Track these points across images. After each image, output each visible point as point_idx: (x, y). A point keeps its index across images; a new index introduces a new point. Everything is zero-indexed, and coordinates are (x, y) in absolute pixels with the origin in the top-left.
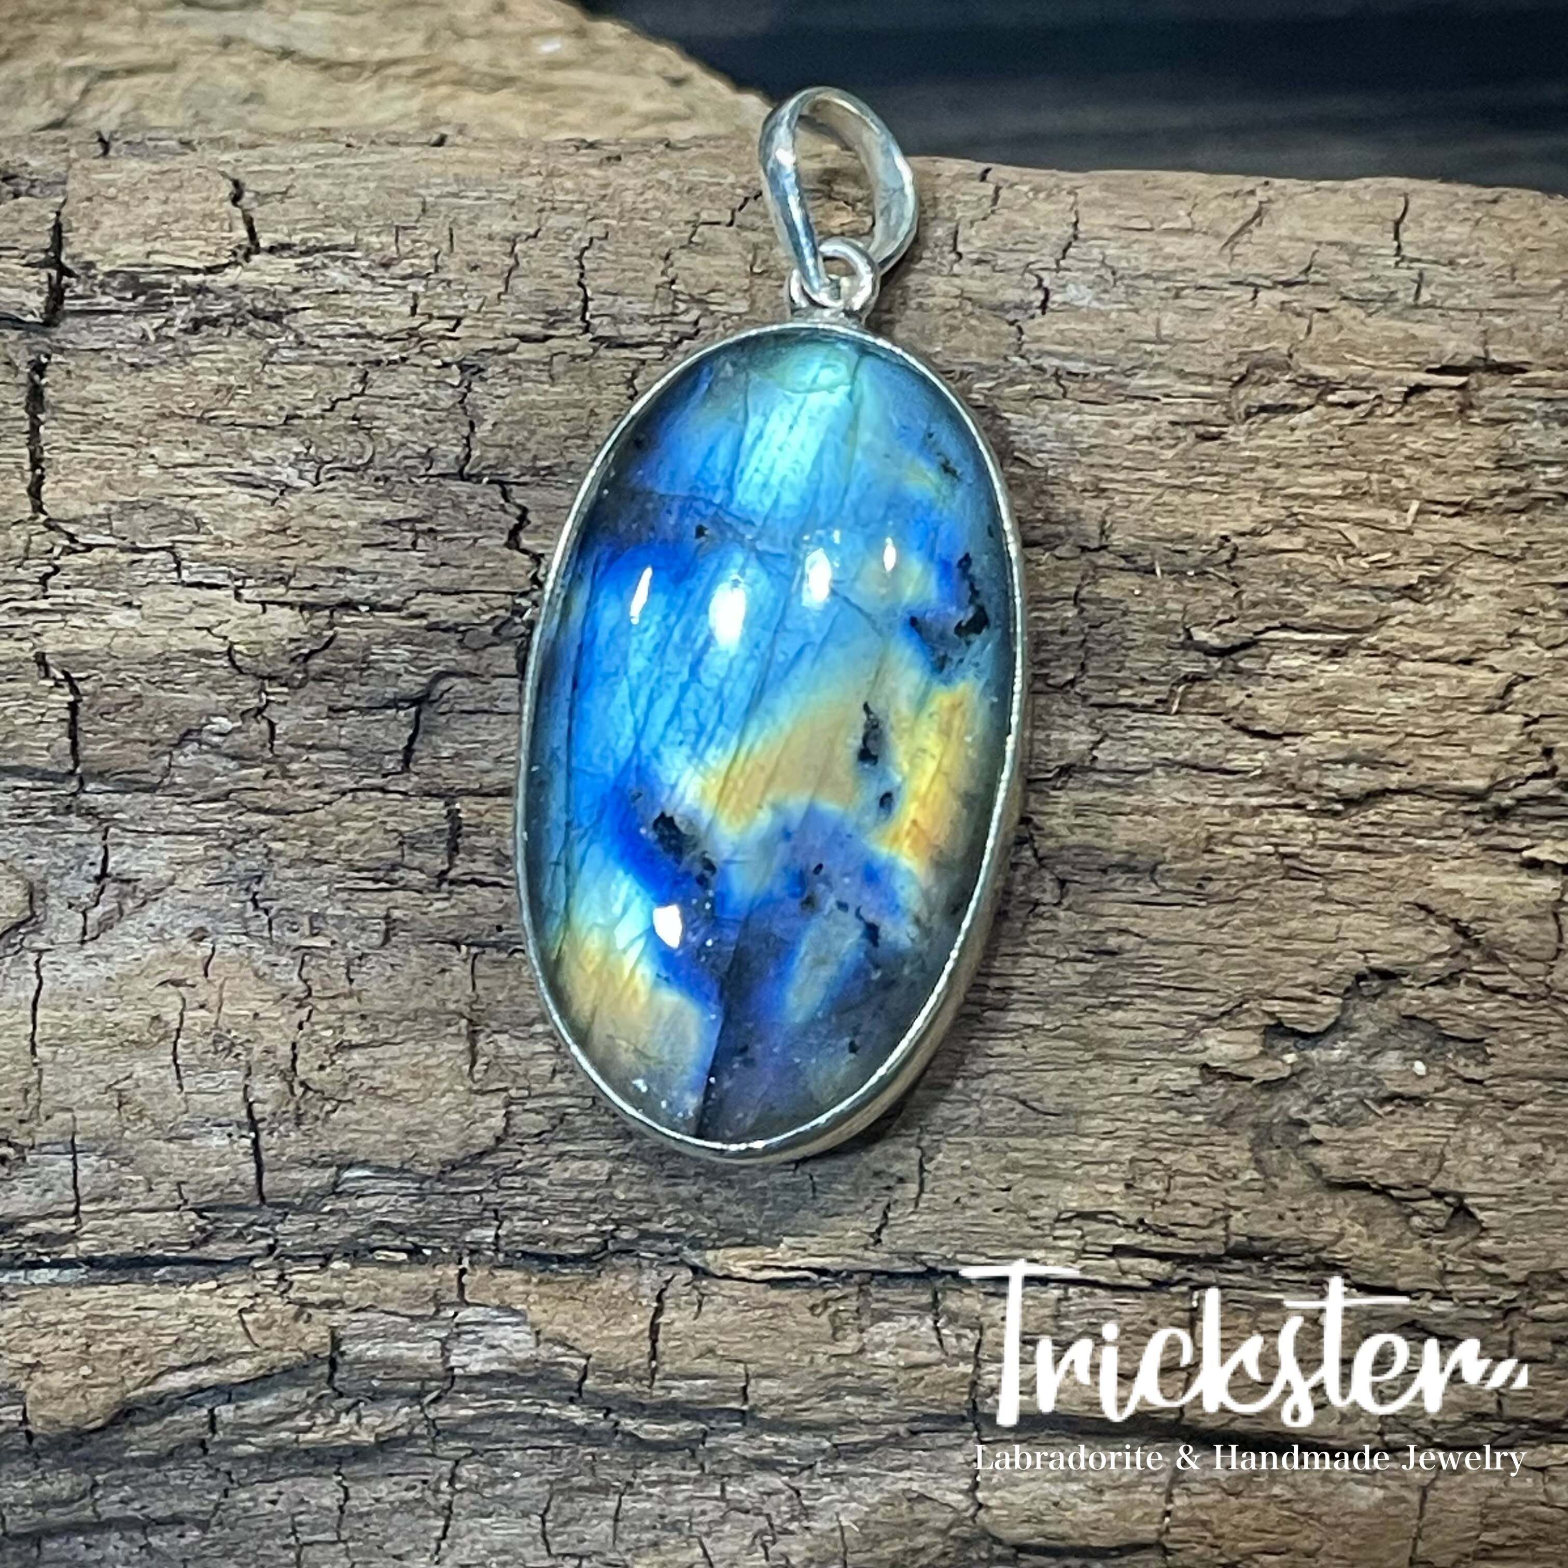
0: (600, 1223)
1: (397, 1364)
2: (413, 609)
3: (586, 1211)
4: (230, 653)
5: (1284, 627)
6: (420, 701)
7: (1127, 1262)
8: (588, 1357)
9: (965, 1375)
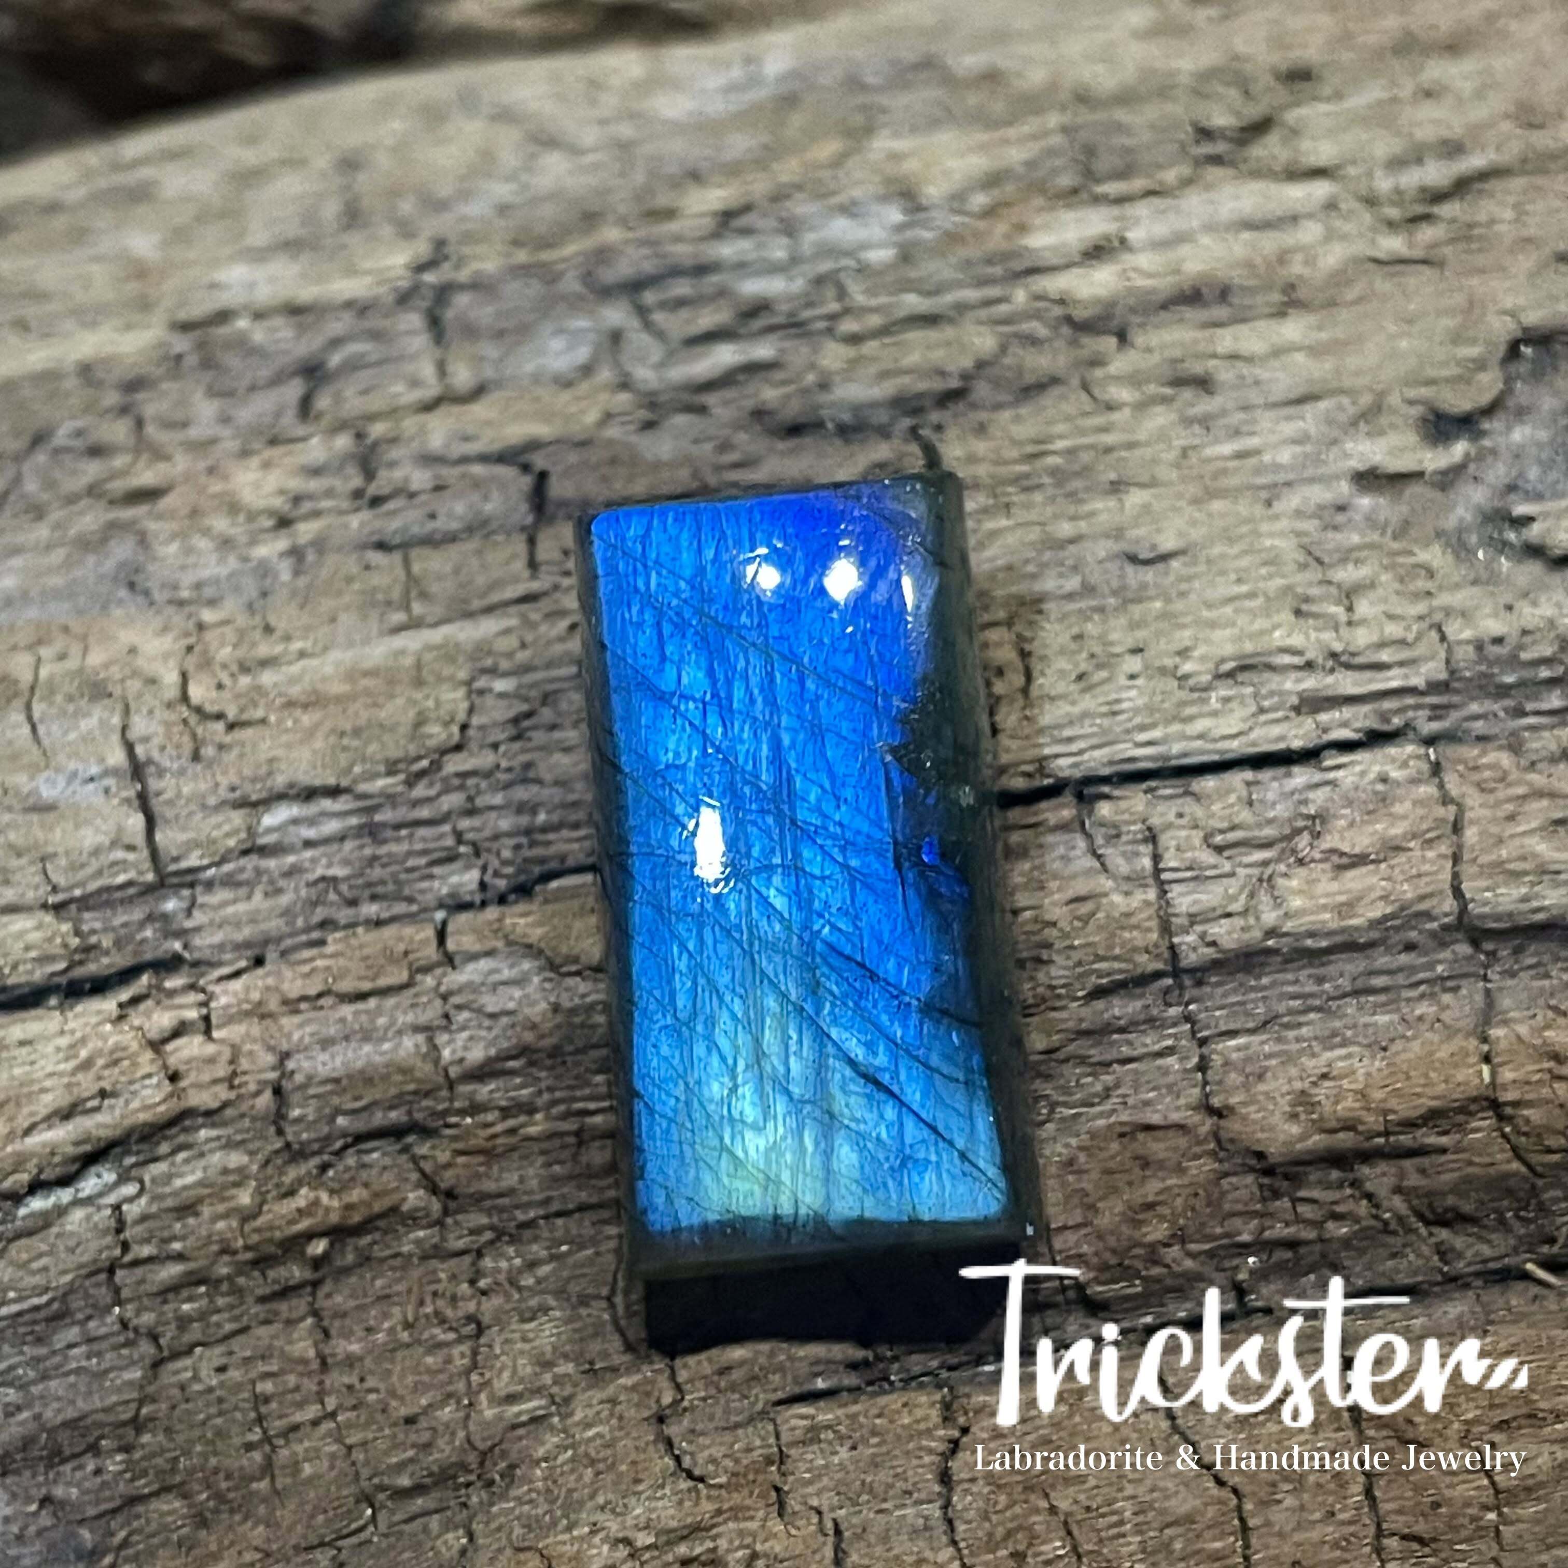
7: (1324, 717)
9: (1147, 903)
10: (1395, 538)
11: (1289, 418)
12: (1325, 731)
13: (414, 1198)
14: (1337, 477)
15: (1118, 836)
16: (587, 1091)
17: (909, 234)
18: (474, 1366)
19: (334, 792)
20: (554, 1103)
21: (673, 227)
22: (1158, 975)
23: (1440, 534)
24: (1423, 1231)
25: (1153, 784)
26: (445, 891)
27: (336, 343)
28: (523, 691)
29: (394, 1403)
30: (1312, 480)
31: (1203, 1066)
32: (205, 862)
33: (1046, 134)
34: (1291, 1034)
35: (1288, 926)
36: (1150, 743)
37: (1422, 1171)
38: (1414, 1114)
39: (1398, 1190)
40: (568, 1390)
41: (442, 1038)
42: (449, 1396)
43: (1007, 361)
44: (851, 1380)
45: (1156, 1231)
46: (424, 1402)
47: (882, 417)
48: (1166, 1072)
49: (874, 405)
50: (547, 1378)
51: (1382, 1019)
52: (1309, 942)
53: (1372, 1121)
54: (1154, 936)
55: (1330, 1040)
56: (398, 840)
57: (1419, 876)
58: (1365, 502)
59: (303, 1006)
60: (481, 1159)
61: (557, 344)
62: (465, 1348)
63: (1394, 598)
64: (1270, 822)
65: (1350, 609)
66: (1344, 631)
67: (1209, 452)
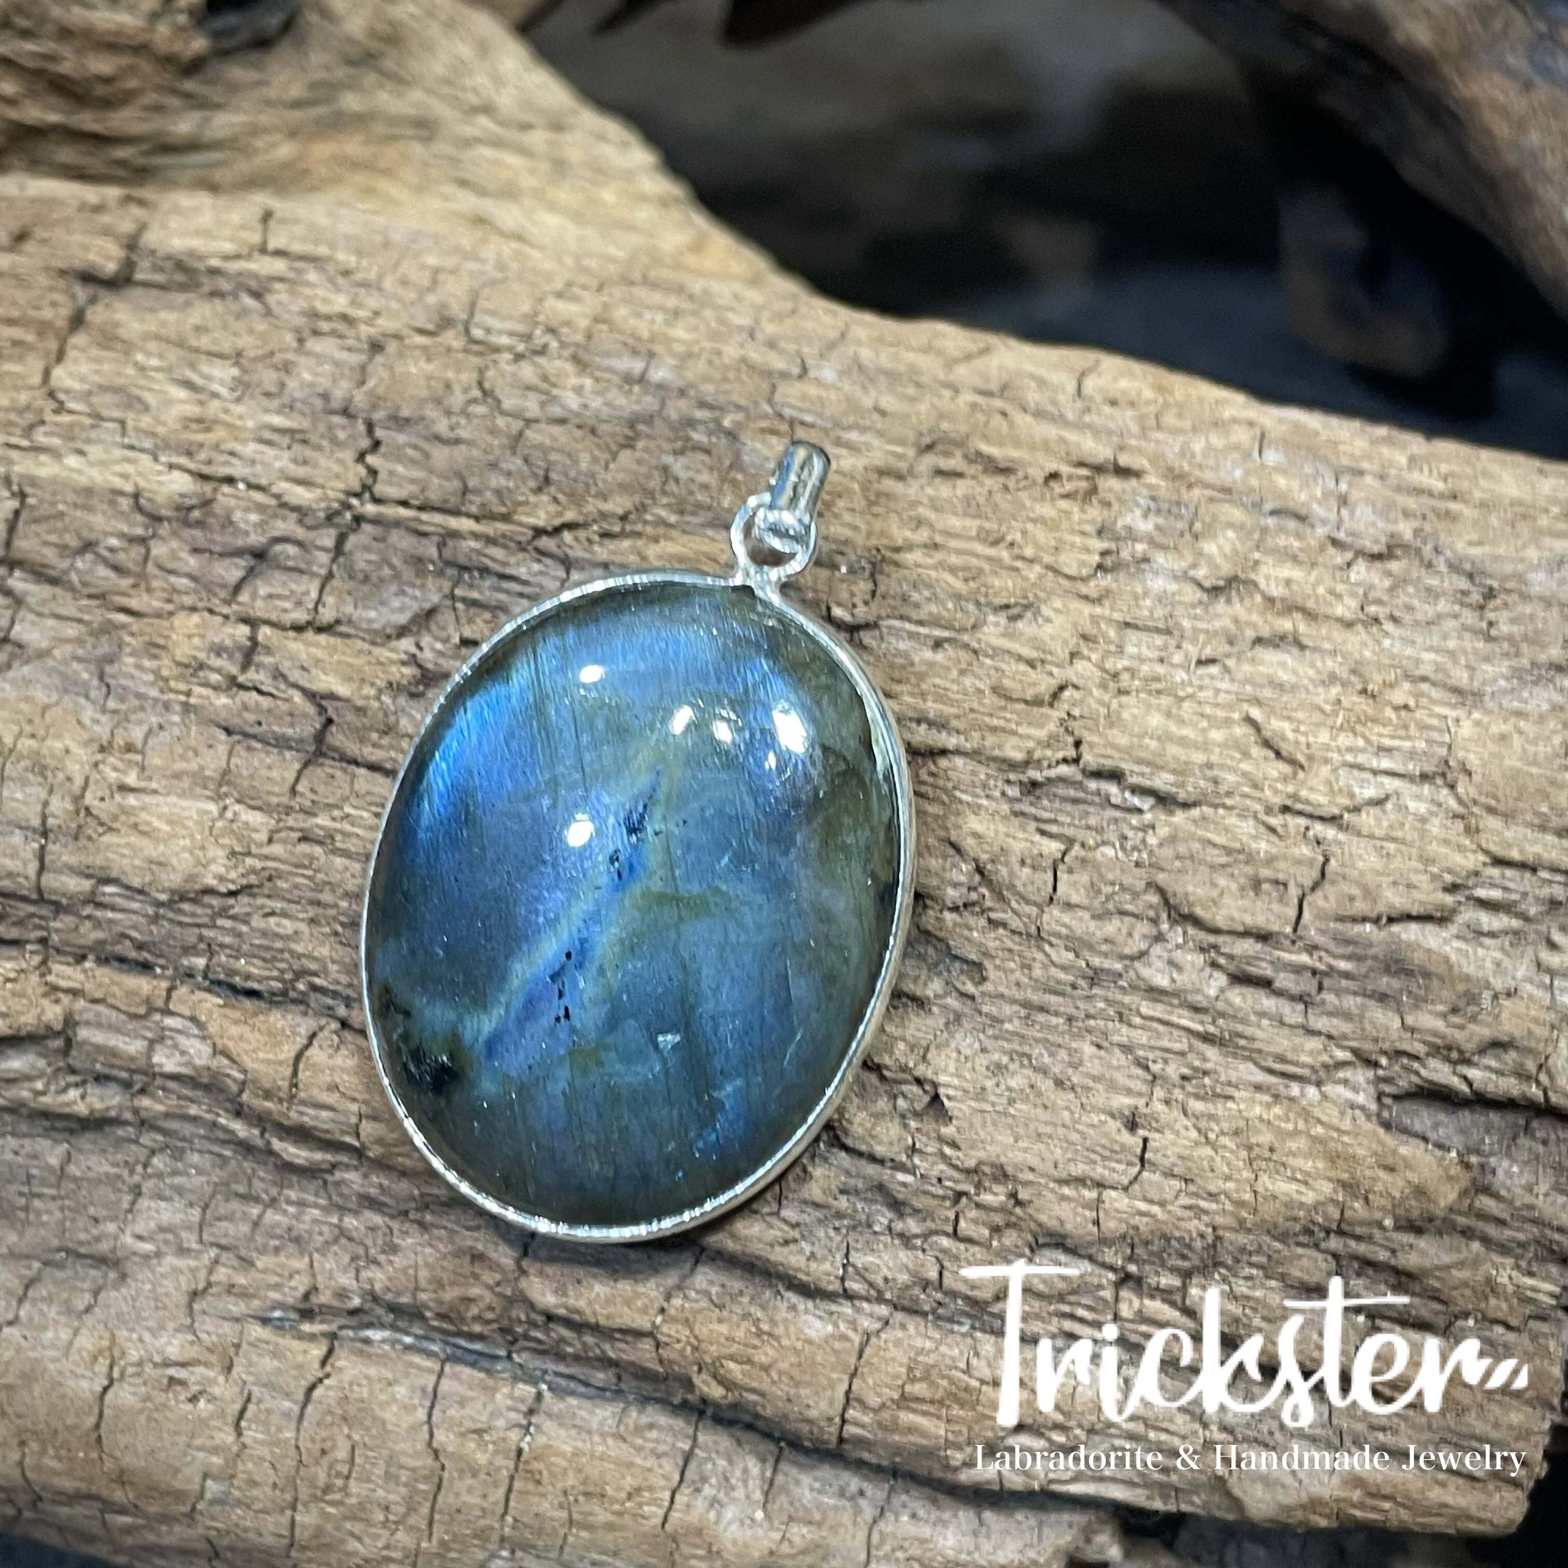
0: (282, 972)
1: (114, 1053)
2: (275, 489)
3: (274, 959)
4: (136, 496)
5: (902, 618)
6: (260, 555)
8: (245, 1072)
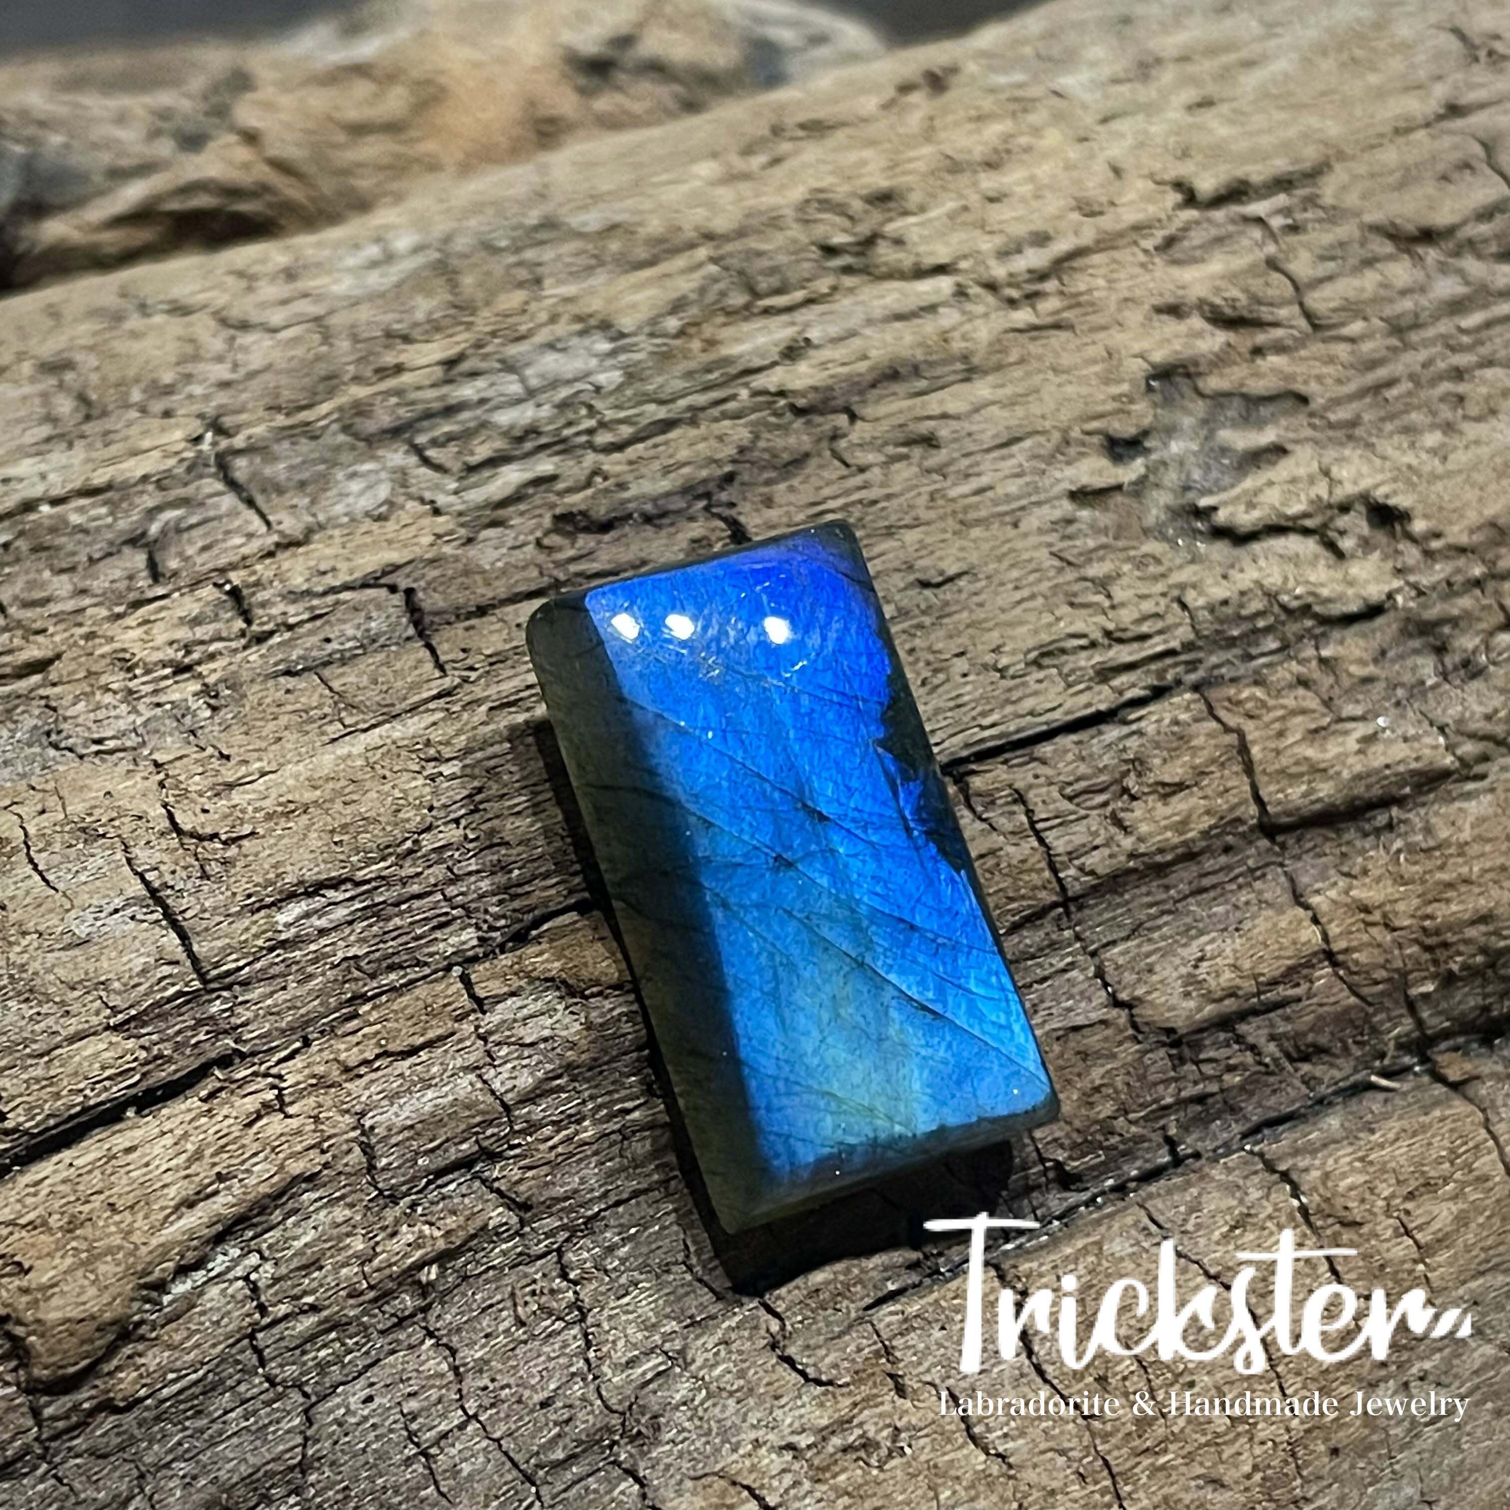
7: (1116, 682)
9: (1033, 850)
10: (1116, 538)
11: (1003, 458)
12: (1121, 693)
13: (497, 1215)
14: (1057, 498)
15: (993, 802)
16: (623, 1093)
17: (623, 357)
18: (589, 1344)
19: (335, 884)
20: (599, 1108)
21: (406, 378)
22: (1055, 905)
23: (1146, 532)
24: (1289, 1068)
25: (1007, 755)
26: (450, 950)
27: (152, 513)
28: (468, 771)
29: (527, 1393)
30: (1038, 504)
31: (1100, 973)
32: (241, 963)
33: (700, 265)
34: (1156, 935)
35: (1142, 849)
36: (993, 725)
37: (1287, 1019)
38: (1277, 973)
39: (1272, 1038)
40: (678, 1345)
41: (490, 1073)
42: (573, 1375)
43: (762, 444)
44: (914, 1278)
45: (1106, 1109)
46: (552, 1386)
47: (679, 503)
48: (1072, 982)
49: (668, 495)
50: (657, 1338)
51: (1219, 910)
52: (1159, 858)
53: (1249, 986)
54: (1047, 874)
55: (1189, 933)
56: (400, 914)
57: (1227, 791)
58: (1085, 514)
59: (363, 1070)
60: (546, 1169)
61: (355, 486)
62: (575, 1330)
63: (1139, 583)
64: (1101, 771)
65: (1109, 596)
66: (1111, 614)
67: (953, 493)
